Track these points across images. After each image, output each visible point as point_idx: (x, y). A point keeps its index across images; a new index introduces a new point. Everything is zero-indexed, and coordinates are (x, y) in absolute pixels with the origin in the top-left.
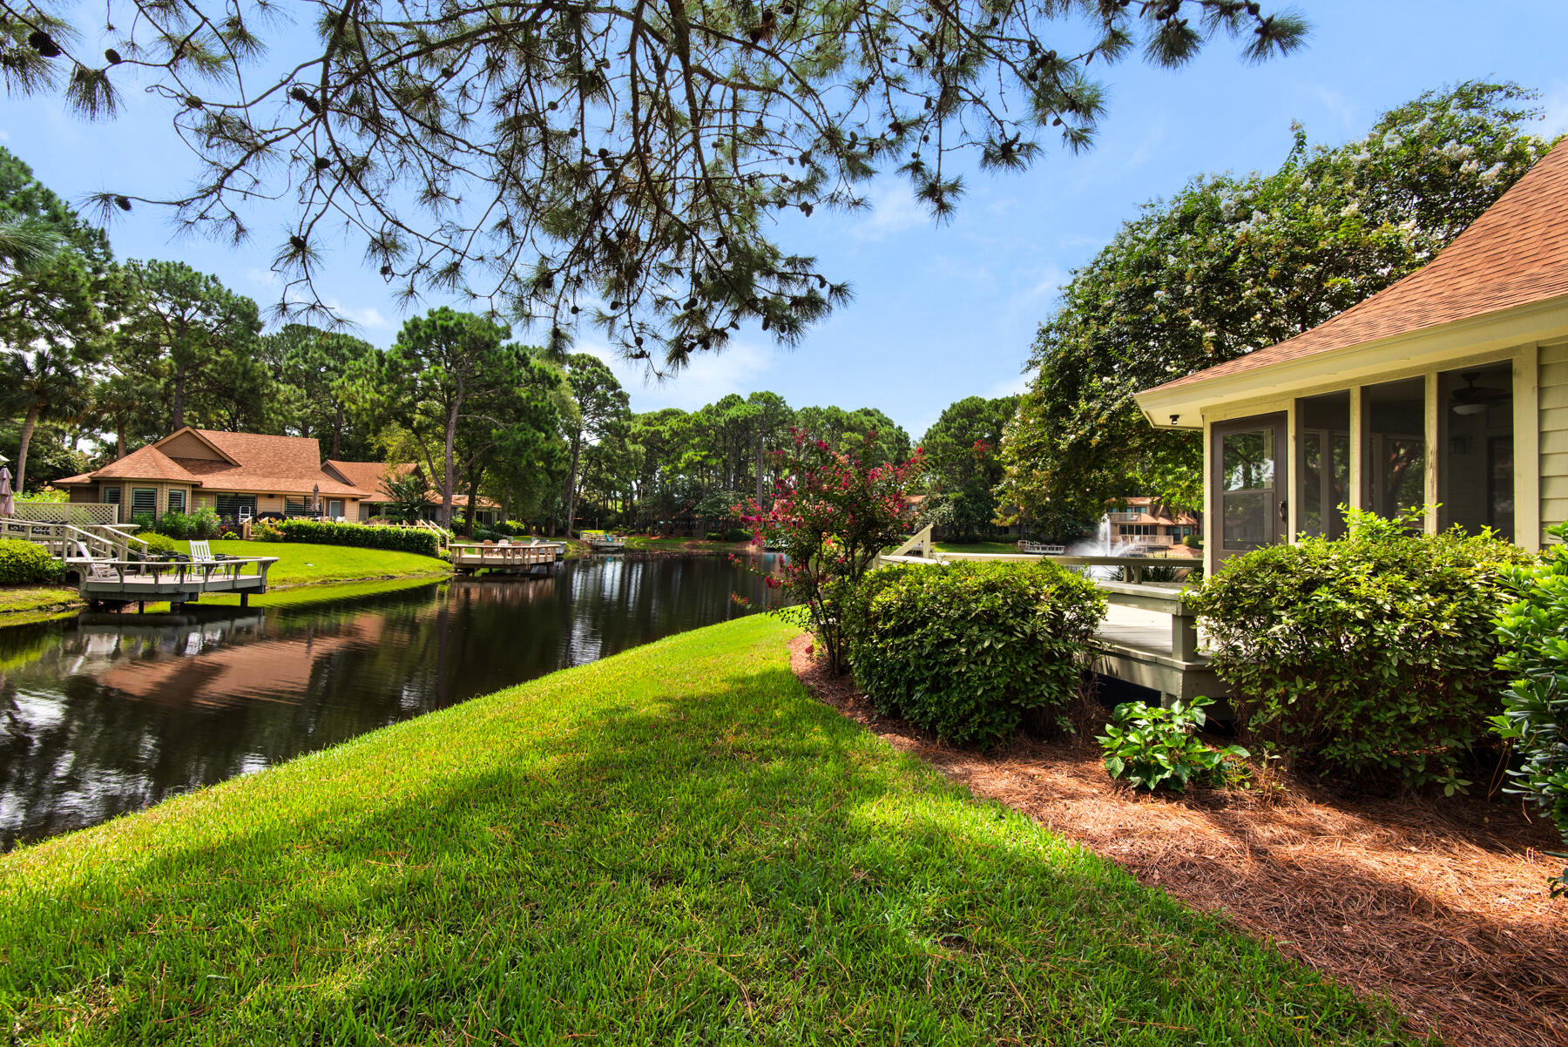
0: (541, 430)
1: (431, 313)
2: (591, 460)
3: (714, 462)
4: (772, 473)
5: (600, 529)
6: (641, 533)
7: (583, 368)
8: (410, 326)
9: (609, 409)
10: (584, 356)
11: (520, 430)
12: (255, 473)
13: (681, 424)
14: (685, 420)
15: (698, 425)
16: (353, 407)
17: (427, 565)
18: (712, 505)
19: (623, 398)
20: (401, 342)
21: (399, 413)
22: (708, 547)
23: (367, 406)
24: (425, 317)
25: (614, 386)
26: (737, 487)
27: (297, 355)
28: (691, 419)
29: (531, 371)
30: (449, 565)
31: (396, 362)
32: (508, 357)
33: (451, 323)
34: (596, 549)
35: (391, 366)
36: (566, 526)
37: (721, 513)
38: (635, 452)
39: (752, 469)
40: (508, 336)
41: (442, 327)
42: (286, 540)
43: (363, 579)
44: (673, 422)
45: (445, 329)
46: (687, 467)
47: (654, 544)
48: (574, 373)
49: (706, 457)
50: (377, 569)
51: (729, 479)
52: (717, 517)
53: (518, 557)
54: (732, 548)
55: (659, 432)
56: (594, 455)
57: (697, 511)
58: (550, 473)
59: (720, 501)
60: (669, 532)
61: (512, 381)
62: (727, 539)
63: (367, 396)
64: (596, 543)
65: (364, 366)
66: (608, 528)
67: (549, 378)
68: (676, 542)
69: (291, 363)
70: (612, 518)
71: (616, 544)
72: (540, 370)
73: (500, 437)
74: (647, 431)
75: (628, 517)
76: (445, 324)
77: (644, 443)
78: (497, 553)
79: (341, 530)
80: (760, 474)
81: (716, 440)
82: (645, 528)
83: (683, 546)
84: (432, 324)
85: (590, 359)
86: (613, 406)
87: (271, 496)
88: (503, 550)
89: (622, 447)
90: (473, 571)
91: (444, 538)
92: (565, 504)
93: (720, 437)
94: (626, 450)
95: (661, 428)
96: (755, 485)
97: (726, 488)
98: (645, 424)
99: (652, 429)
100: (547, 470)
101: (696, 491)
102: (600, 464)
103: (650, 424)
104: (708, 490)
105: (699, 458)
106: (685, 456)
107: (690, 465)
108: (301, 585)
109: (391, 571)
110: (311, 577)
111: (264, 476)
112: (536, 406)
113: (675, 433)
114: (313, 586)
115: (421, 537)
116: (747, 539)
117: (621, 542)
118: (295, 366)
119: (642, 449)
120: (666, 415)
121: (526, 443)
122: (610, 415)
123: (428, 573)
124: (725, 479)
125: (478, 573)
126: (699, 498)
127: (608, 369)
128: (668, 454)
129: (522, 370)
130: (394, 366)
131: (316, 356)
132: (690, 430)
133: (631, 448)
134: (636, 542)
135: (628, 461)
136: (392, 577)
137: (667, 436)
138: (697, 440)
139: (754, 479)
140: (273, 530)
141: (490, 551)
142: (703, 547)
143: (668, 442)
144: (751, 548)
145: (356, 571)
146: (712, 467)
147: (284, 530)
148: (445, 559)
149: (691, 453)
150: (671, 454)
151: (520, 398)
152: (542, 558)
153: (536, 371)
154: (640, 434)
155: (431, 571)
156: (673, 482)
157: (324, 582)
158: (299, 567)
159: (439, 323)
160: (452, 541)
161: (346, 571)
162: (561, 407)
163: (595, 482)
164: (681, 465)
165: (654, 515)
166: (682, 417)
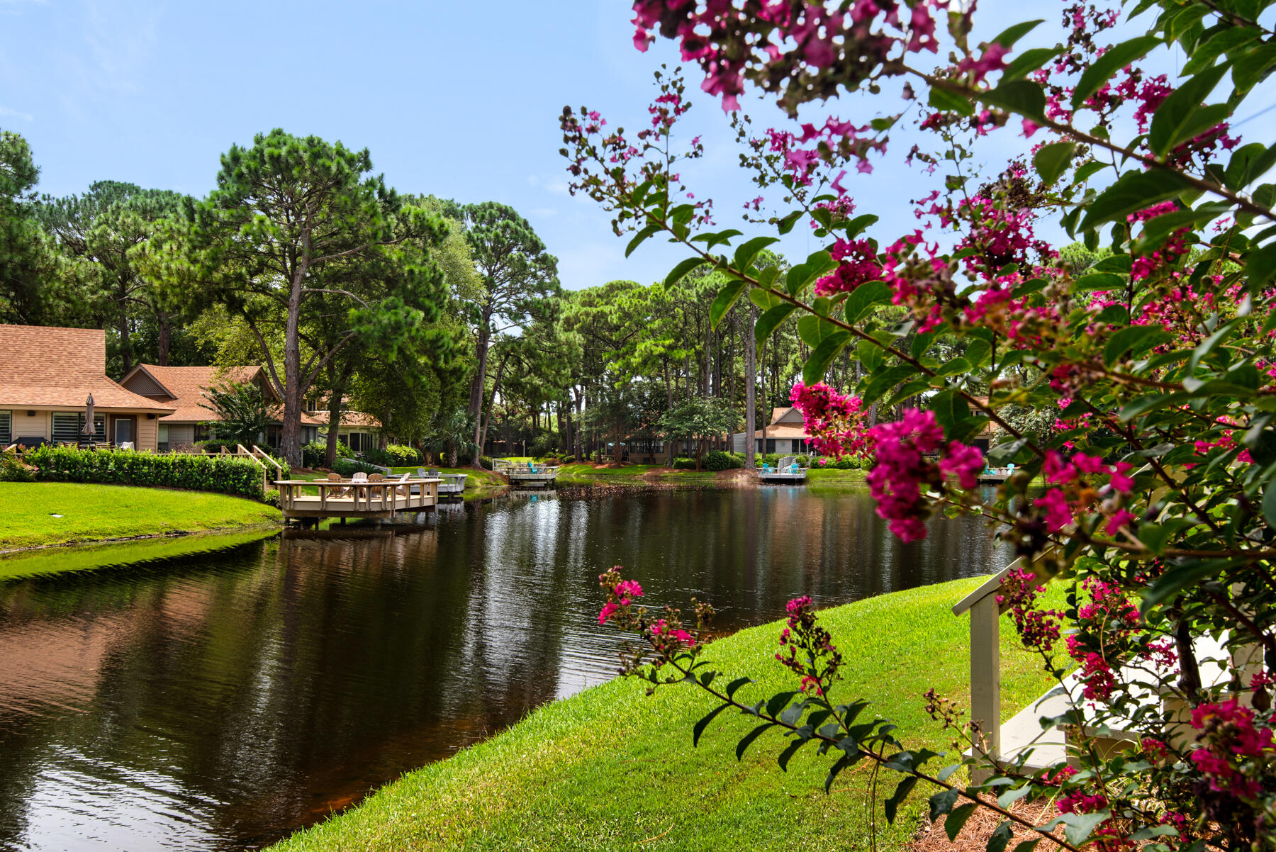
0: (419, 306)
1: (259, 140)
2: (507, 355)
3: (683, 354)
4: (768, 371)
5: (527, 455)
6: (582, 460)
7: (491, 222)
8: (228, 158)
9: (530, 281)
10: (491, 206)
11: (388, 308)
12: (12, 381)
13: (635, 301)
14: (640, 295)
15: (659, 301)
16: (156, 283)
17: (244, 512)
18: (681, 417)
19: (549, 264)
20: (222, 186)
21: (223, 291)
22: (677, 479)
23: (174, 280)
24: (250, 146)
25: (535, 247)
26: (717, 390)
27: (106, 222)
28: (648, 293)
29: (403, 219)
30: (279, 513)
31: (209, 214)
32: (368, 197)
33: (284, 151)
34: (516, 484)
35: (203, 220)
36: (472, 450)
37: (695, 428)
38: (568, 343)
39: (739, 366)
40: (368, 166)
41: (271, 157)
42: (40, 478)
43: (137, 538)
44: (623, 299)
45: (275, 159)
46: (645, 363)
47: (599, 475)
48: (477, 229)
49: (671, 347)
50: (162, 521)
51: (706, 381)
52: (690, 434)
53: (378, 499)
54: (712, 479)
55: (603, 315)
56: (510, 349)
57: (660, 427)
58: (440, 372)
59: (693, 411)
60: (622, 459)
61: (375, 235)
62: (705, 467)
63: (173, 266)
64: (514, 475)
65: (175, 226)
66: (538, 454)
67: (431, 229)
68: (631, 472)
69: (97, 232)
70: (542, 440)
71: (543, 476)
72: (417, 216)
73: (360, 320)
74: (587, 314)
75: (564, 438)
76: (276, 152)
77: (584, 330)
78: (349, 493)
79: (119, 462)
80: (752, 374)
81: (686, 323)
82: (589, 452)
83: (641, 478)
84: (258, 155)
85: (500, 209)
86: (534, 276)
87: (31, 413)
88: (356, 489)
89: (551, 336)
90: (316, 522)
91: (274, 471)
92: (471, 419)
93: (692, 319)
94: (556, 340)
95: (607, 309)
96: (743, 389)
97: (702, 392)
98: (584, 304)
99: (594, 310)
100: (433, 367)
101: (660, 400)
102: (519, 362)
103: (591, 304)
104: (676, 397)
105: (661, 349)
106: (641, 347)
107: (648, 360)
108: (33, 548)
109: (182, 523)
110: (51, 536)
111: (23, 385)
112: (411, 272)
113: (626, 315)
114: (52, 551)
115: (237, 471)
116: (734, 466)
117: (555, 473)
118: (101, 236)
119: (578, 338)
120: (613, 289)
121: (397, 327)
122: (531, 290)
123: (243, 527)
124: (702, 382)
125: (324, 525)
126: (663, 407)
127: (526, 223)
128: (616, 345)
129: (392, 219)
130: (208, 218)
131: (129, 221)
132: (648, 310)
133: (562, 336)
134: (575, 473)
135: (559, 357)
136: (183, 534)
137: (614, 319)
138: (658, 323)
139: (743, 380)
140: (19, 465)
141: (337, 490)
142: (670, 479)
143: (617, 328)
144: (740, 480)
145: (127, 524)
146: (680, 362)
147: (37, 463)
148: (272, 503)
149: (649, 343)
150: (623, 346)
151: (388, 261)
152: (415, 501)
153: (411, 219)
154: (577, 320)
155: (249, 522)
156: (626, 386)
157: (72, 544)
158: (39, 519)
159: (267, 151)
160: (286, 476)
161: (111, 524)
162: (450, 274)
163: (513, 387)
164: (635, 360)
165: (599, 433)
166: (636, 291)
